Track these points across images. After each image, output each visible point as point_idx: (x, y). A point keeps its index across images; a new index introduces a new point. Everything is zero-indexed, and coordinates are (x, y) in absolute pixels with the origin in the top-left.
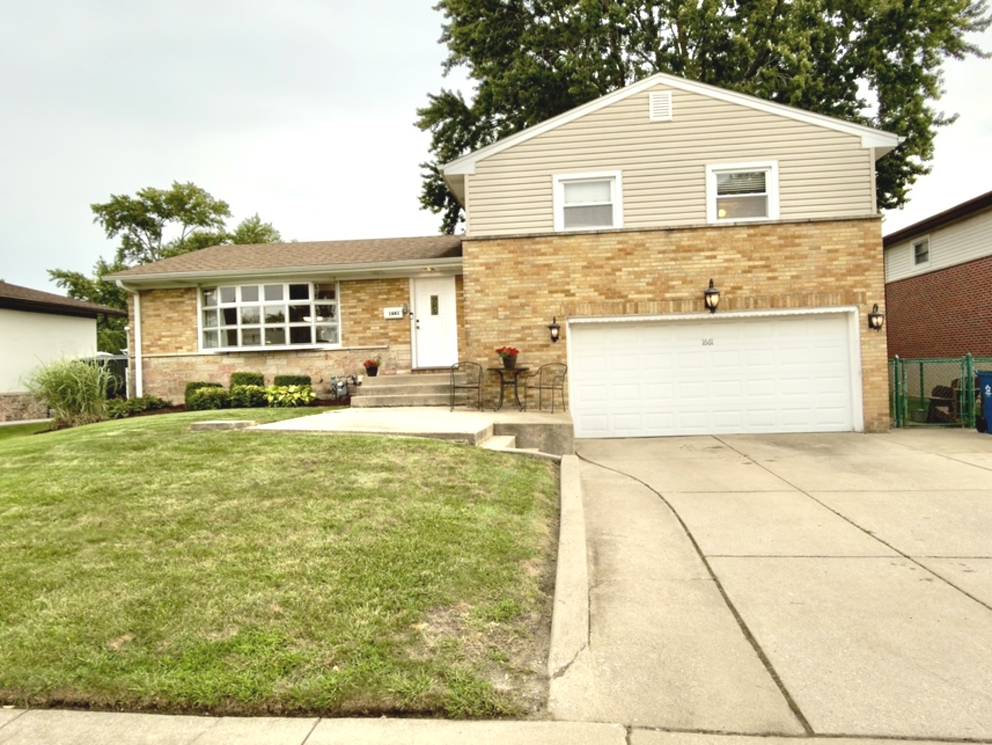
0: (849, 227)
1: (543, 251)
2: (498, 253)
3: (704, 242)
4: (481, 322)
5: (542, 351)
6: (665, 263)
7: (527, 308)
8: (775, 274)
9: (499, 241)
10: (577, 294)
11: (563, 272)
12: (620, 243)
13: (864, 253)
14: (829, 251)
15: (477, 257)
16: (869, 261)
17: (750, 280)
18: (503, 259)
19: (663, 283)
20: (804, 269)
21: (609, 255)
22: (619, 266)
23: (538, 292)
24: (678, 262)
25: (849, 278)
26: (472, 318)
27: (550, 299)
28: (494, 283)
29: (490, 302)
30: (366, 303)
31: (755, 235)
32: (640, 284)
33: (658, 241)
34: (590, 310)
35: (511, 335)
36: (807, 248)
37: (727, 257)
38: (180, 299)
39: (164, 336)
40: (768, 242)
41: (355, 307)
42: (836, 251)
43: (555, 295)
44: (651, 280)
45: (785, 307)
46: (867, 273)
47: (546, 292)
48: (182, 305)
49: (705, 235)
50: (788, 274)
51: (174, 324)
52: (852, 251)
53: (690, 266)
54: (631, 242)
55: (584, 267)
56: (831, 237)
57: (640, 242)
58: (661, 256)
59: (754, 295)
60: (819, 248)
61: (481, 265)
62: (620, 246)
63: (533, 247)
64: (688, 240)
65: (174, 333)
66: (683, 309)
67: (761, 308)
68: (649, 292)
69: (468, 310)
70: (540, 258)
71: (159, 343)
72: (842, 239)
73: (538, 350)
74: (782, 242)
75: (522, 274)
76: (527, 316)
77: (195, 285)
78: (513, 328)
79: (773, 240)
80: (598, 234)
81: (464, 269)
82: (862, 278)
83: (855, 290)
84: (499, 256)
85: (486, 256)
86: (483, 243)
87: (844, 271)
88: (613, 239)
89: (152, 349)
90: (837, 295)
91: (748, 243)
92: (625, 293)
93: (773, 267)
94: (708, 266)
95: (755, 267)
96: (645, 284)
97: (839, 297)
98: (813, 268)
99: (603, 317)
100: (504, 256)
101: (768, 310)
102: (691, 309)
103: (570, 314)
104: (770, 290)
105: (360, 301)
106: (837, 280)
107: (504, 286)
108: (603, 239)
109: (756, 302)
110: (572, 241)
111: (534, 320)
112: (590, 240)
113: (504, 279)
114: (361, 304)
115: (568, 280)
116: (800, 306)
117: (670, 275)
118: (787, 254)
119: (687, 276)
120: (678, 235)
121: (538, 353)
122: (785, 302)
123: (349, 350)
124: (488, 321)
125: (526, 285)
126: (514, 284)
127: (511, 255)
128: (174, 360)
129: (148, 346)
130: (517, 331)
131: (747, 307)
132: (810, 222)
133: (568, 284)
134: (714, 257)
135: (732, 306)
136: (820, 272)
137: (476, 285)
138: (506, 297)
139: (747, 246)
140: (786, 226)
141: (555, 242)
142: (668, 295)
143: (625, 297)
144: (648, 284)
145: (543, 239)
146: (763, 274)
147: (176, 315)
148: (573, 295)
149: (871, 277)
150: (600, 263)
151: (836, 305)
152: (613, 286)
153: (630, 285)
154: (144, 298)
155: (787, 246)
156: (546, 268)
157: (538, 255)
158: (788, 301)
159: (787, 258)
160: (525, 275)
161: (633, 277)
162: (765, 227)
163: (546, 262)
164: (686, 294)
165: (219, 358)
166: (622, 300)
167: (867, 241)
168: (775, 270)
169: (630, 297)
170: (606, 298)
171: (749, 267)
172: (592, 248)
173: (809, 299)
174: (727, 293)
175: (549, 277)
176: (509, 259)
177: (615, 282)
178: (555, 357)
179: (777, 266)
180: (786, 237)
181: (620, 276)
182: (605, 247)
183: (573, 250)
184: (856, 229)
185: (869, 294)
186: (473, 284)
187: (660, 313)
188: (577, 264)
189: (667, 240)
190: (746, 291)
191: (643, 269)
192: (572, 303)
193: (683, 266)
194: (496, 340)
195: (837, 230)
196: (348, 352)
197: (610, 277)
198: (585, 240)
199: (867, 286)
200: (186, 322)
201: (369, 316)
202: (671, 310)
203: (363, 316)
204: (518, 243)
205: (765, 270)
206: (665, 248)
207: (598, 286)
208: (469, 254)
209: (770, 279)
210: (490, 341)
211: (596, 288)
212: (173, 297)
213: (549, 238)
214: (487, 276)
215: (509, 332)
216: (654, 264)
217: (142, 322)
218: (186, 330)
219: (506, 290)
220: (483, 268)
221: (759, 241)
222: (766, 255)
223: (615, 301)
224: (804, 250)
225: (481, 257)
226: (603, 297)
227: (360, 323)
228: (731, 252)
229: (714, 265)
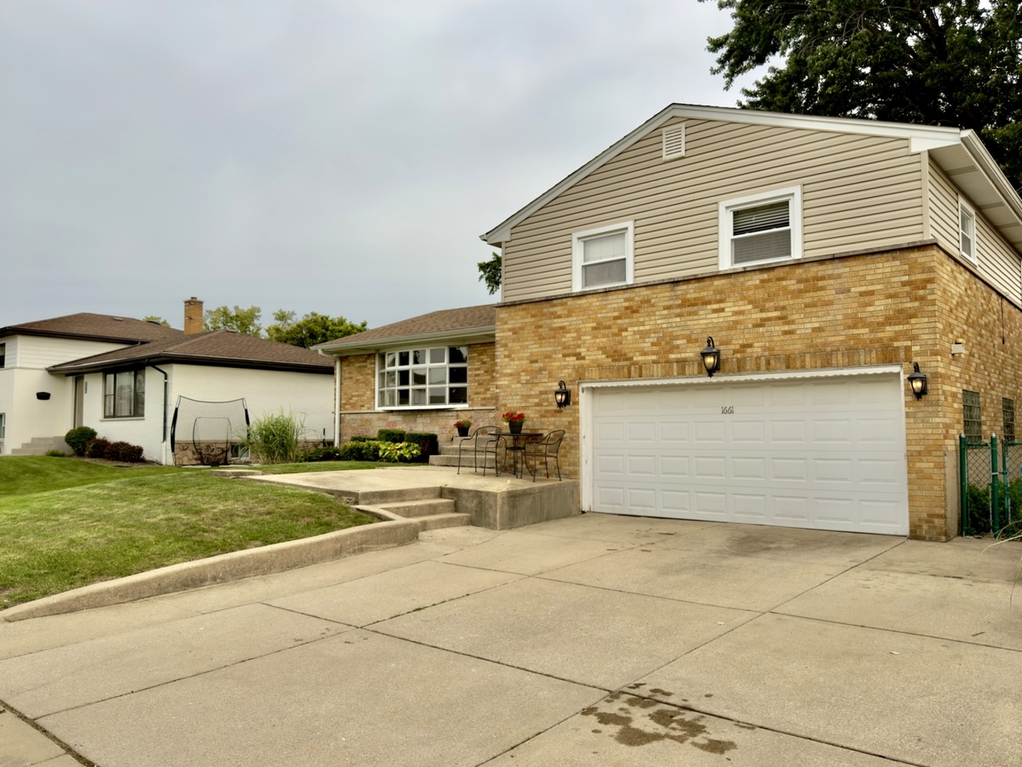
0: (887, 261)
1: (559, 313)
2: (523, 318)
3: (711, 293)
4: (508, 386)
5: (556, 417)
6: (670, 320)
7: (544, 373)
8: (793, 327)
9: (524, 306)
10: (587, 358)
11: (575, 335)
12: (626, 300)
13: (908, 294)
14: (862, 294)
15: (506, 323)
16: (916, 304)
17: (762, 335)
18: (527, 323)
19: (667, 343)
20: (829, 318)
21: (616, 314)
22: (625, 326)
23: (554, 356)
24: (683, 318)
25: (888, 328)
26: (501, 383)
27: (563, 363)
28: (519, 348)
29: (515, 367)
30: (487, 366)
31: (769, 280)
32: (645, 345)
33: (662, 297)
34: (597, 374)
35: (531, 400)
36: (833, 292)
37: (736, 309)
38: (364, 364)
39: (354, 396)
40: (785, 288)
41: (478, 369)
42: (872, 293)
43: (568, 359)
44: (655, 340)
45: (803, 368)
46: (913, 321)
47: (561, 356)
48: (366, 369)
49: (713, 285)
50: (809, 326)
51: (360, 385)
52: (892, 291)
53: (695, 322)
54: (637, 299)
55: (594, 329)
56: (864, 276)
57: (646, 298)
58: (666, 312)
59: (767, 353)
60: (849, 291)
61: (510, 330)
62: (627, 304)
63: (551, 310)
64: (695, 292)
65: (360, 393)
66: (687, 372)
67: (775, 370)
68: (654, 353)
69: (498, 375)
70: (556, 321)
71: (351, 401)
72: (879, 276)
73: (552, 416)
74: (802, 286)
75: (541, 338)
76: (544, 380)
77: (373, 352)
78: (533, 393)
79: (791, 284)
80: (607, 292)
81: (496, 335)
82: (906, 327)
83: (896, 344)
84: (523, 321)
85: (513, 322)
86: (512, 309)
87: (881, 319)
88: (620, 296)
89: (347, 407)
90: (871, 351)
91: (761, 291)
92: (630, 355)
93: (791, 318)
94: (715, 321)
95: (769, 319)
96: (649, 344)
97: (874, 354)
98: (840, 317)
99: (610, 381)
100: (527, 320)
101: (783, 372)
102: (696, 373)
103: (580, 379)
104: (786, 347)
105: (484, 363)
106: (872, 331)
107: (526, 350)
108: (611, 297)
109: (768, 363)
110: (583, 301)
111: (550, 384)
112: (600, 299)
113: (526, 343)
114: (483, 366)
115: (579, 342)
116: (823, 367)
117: (675, 334)
118: (807, 300)
119: (692, 333)
120: (684, 287)
121: (552, 419)
122: (804, 361)
123: (473, 410)
124: (513, 386)
125: (544, 349)
126: (535, 349)
127: (533, 319)
128: (359, 416)
129: (345, 404)
130: (536, 396)
131: (758, 369)
132: (834, 259)
133: (579, 346)
134: (722, 310)
135: (740, 368)
136: (850, 321)
137: (505, 350)
138: (528, 361)
139: (760, 294)
140: (807, 265)
141: (569, 303)
142: (672, 356)
143: (631, 359)
144: (653, 344)
145: (559, 301)
146: (777, 328)
147: (361, 377)
148: (583, 358)
149: (918, 326)
150: (609, 323)
151: (871, 365)
152: (619, 347)
153: (635, 346)
154: (343, 363)
155: (807, 291)
156: (561, 331)
157: (555, 318)
158: (808, 359)
159: (807, 306)
160: (544, 338)
161: (638, 337)
162: (781, 269)
163: (562, 325)
164: (691, 355)
165: (386, 416)
166: (628, 363)
167: (913, 278)
168: (792, 322)
169: (635, 359)
170: (613, 361)
171: (761, 319)
172: (602, 307)
173: (834, 356)
174: (735, 352)
175: (564, 340)
176: (532, 323)
177: (621, 343)
178: (567, 424)
179: (795, 317)
180: (807, 280)
181: (626, 337)
182: (613, 306)
183: (584, 310)
184: (898, 263)
185: (914, 349)
186: (502, 349)
187: (664, 377)
188: (587, 325)
189: (673, 294)
190: (757, 350)
191: (648, 328)
192: (582, 366)
193: (689, 323)
194: (518, 405)
195: (872, 266)
196: (473, 412)
197: (617, 338)
198: (595, 299)
199: (913, 338)
200: (368, 384)
201: (489, 377)
202: (675, 374)
203: (484, 378)
204: (539, 306)
205: (780, 322)
206: (671, 303)
207: (606, 347)
208: (501, 320)
209: (785, 333)
210: (515, 405)
211: (603, 349)
212: (360, 362)
213: (564, 300)
214: (514, 341)
215: (529, 396)
216: (659, 322)
217: (341, 384)
218: (367, 391)
219: (527, 355)
220: (510, 333)
221: (773, 287)
222: (782, 304)
223: (621, 364)
224: (829, 294)
225: (509, 322)
226: (610, 360)
227: (482, 384)
228: (741, 303)
229: (721, 320)
